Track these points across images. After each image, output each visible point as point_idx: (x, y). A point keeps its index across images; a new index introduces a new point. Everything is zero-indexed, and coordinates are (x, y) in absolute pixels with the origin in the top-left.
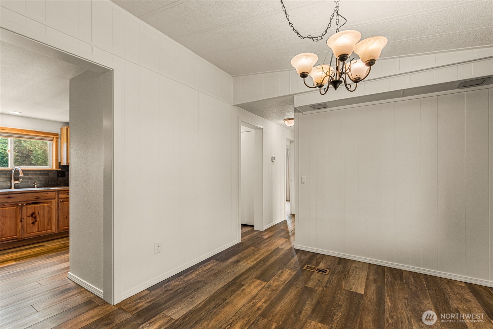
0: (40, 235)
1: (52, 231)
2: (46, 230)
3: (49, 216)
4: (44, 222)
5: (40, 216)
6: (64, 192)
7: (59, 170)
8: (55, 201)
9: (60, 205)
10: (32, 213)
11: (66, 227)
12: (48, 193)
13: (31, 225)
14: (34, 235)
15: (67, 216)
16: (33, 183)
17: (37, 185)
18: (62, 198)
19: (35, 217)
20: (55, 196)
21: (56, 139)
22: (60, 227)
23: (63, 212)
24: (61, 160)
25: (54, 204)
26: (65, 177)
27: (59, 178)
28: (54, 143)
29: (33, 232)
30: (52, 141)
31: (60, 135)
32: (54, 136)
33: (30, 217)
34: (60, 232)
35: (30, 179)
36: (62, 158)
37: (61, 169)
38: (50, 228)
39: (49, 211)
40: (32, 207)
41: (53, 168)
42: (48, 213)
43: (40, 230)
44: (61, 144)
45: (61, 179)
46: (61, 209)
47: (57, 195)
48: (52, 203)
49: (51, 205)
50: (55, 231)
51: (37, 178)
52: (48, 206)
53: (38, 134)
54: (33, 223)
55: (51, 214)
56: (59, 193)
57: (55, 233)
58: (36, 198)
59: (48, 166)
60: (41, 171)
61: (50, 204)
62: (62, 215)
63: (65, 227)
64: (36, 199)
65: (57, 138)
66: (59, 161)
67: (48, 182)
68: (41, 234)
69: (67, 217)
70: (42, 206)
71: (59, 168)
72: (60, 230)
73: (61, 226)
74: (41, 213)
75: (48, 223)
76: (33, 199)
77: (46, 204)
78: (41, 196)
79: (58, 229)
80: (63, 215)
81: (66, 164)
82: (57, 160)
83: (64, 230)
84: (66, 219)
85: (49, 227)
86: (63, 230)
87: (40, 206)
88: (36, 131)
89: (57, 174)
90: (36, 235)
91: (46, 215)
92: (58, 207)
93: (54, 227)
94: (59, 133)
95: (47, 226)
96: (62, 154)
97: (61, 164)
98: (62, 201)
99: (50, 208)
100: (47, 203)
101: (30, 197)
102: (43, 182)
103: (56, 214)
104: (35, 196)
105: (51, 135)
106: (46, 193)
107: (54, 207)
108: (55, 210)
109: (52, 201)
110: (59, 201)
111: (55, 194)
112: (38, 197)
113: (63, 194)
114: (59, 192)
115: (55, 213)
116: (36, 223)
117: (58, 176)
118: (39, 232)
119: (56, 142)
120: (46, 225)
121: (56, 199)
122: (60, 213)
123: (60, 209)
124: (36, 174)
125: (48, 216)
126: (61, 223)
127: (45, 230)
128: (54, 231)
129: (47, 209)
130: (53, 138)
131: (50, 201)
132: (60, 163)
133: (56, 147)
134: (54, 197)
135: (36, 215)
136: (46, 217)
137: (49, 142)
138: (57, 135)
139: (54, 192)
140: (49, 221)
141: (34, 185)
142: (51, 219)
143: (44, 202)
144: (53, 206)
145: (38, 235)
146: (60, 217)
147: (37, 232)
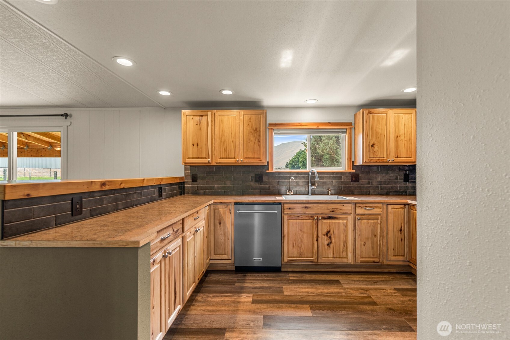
0: (335, 263)
1: (348, 260)
2: (342, 258)
3: (345, 239)
4: (340, 245)
5: (335, 236)
6: (361, 205)
7: (353, 172)
8: (352, 217)
9: (357, 225)
10: (327, 231)
11: (364, 258)
12: (343, 205)
13: (326, 247)
14: (329, 261)
15: (365, 242)
16: (327, 189)
17: (331, 191)
18: (358, 214)
19: (330, 237)
20: (351, 209)
21: (349, 130)
22: (356, 257)
23: (360, 235)
24: (355, 159)
25: (351, 222)
26: (359, 182)
27: (353, 183)
28: (347, 136)
29: (328, 258)
30: (345, 133)
31: (353, 125)
32: (348, 127)
33: (325, 236)
34: (357, 264)
35: (324, 183)
36: (357, 156)
37: (354, 171)
38: (346, 256)
39: (345, 230)
40: (327, 222)
41: (347, 170)
42: (344, 234)
43: (335, 256)
44: (354, 136)
45: (355, 184)
46: (358, 230)
47: (353, 209)
48: (348, 220)
49: (347, 222)
50: (352, 261)
51: (331, 182)
52: (343, 223)
53: (332, 126)
54: (328, 245)
55: (347, 236)
56: (356, 206)
57: (351, 264)
58: (331, 210)
59: (341, 167)
60: (335, 173)
61: (345, 221)
62: (359, 239)
63: (362, 258)
64: (331, 212)
65: (351, 128)
66: (353, 160)
67: (342, 189)
68: (337, 261)
69: (365, 244)
70: (337, 222)
71: (353, 170)
72: (356, 262)
73: (358, 256)
74: (336, 233)
75: (343, 248)
76: (328, 211)
77: (341, 221)
78: (337, 209)
79: (355, 258)
80: (361, 240)
81: (361, 164)
82: (350, 158)
83: (362, 262)
84: (364, 246)
85: (344, 254)
86: (360, 262)
87: (335, 222)
88: (330, 123)
89: (350, 177)
90: (331, 262)
91: (342, 236)
92: (355, 226)
93: (350, 255)
94: (353, 122)
95: (342, 252)
96: (355, 149)
97: (355, 164)
98: (360, 219)
99: (346, 227)
100: (343, 220)
101: (325, 209)
102: (337, 188)
103: (353, 237)
104: (330, 208)
105: (344, 125)
106: (341, 205)
107: (351, 226)
108: (352, 230)
109: (348, 217)
110: (355, 217)
111: (352, 208)
112: (333, 210)
113: (360, 207)
114: (356, 204)
115: (352, 235)
116: (331, 245)
117: (352, 181)
118: (334, 258)
119: (349, 134)
120: (341, 250)
121: (352, 215)
122: (356, 236)
123: (356, 230)
124: (330, 177)
125: (343, 238)
126: (358, 251)
127: (340, 258)
128: (350, 261)
129: (342, 227)
130: (347, 129)
131: (346, 218)
132: (353, 162)
133: (349, 142)
134: (349, 212)
135: (331, 235)
136: (341, 238)
137: (342, 135)
138: (350, 124)
139: (350, 205)
140: (345, 246)
141: (328, 192)
142: (346, 243)
143: (339, 218)
144: (349, 224)
145: (333, 263)
146: (357, 242)
147: (332, 258)
